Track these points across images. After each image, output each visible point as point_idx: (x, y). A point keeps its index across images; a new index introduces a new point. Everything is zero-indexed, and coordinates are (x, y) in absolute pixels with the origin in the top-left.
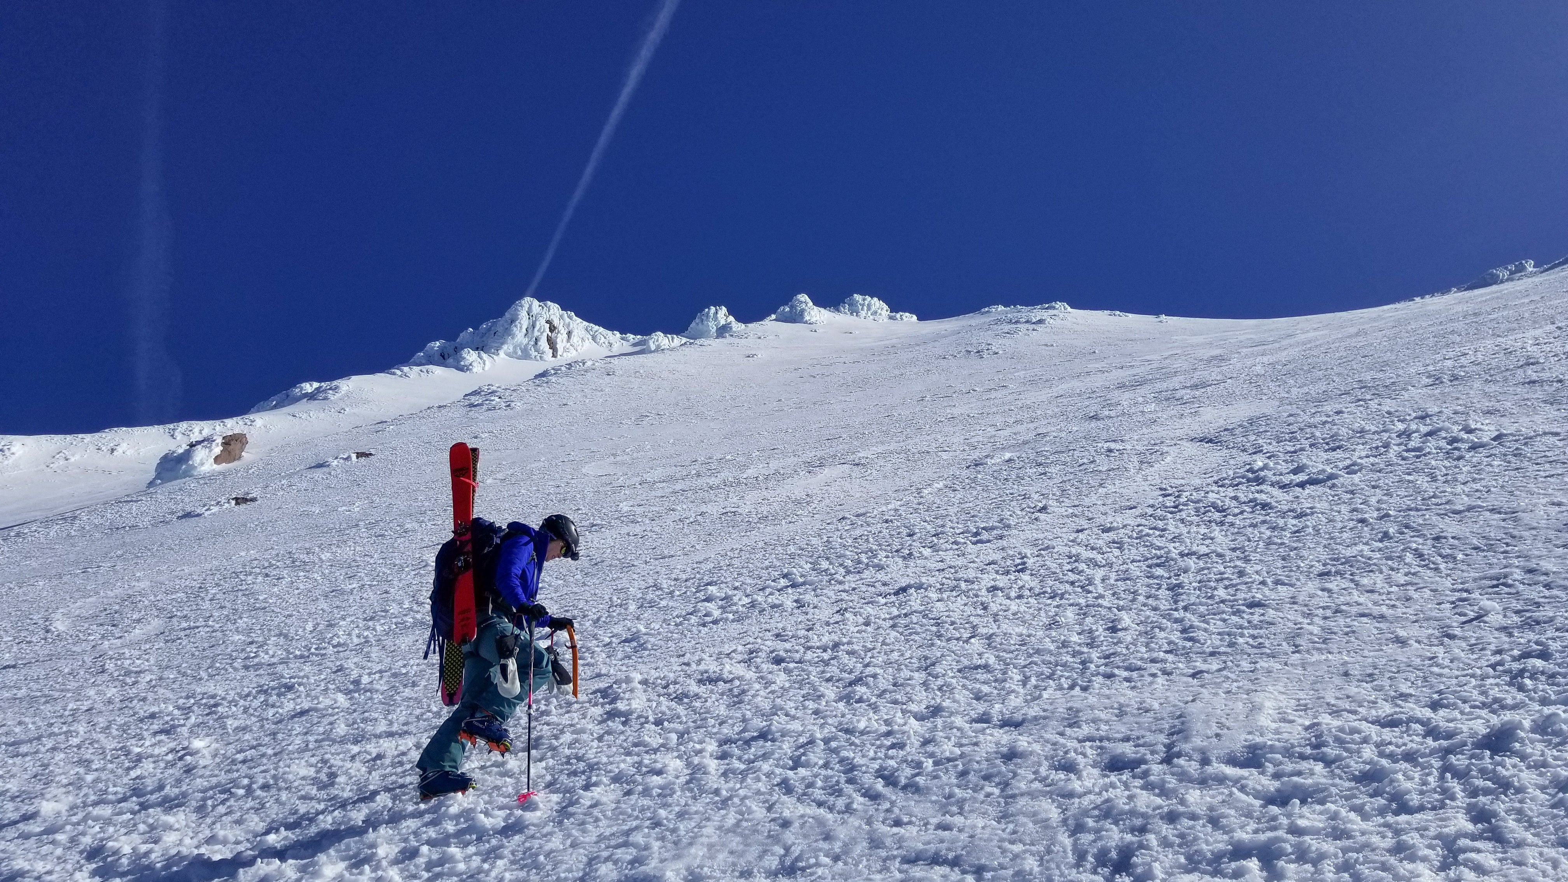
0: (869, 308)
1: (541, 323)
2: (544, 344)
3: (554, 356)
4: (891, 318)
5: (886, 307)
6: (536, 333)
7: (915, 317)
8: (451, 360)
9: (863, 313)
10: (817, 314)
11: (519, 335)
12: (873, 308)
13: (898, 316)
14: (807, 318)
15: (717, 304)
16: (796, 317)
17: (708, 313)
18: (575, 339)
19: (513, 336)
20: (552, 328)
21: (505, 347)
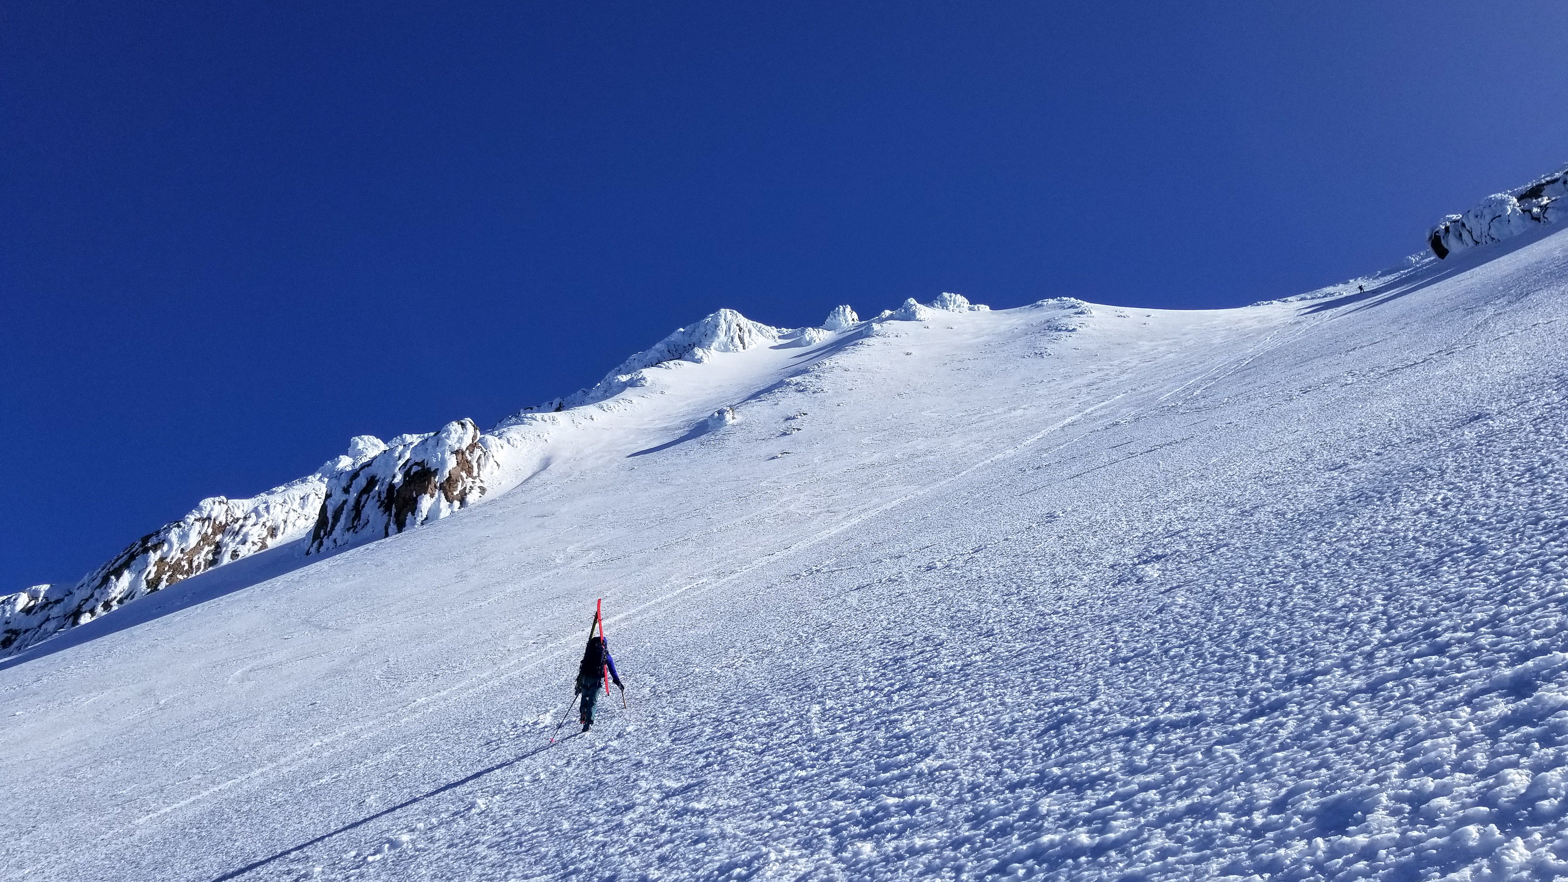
0: (955, 303)
1: (734, 326)
2: (737, 340)
3: (744, 348)
4: (970, 309)
5: (966, 301)
6: (732, 334)
7: (988, 307)
8: (687, 356)
9: (951, 307)
10: (923, 312)
11: (722, 337)
12: (958, 303)
13: (976, 307)
14: (918, 317)
15: (844, 303)
16: (910, 316)
17: (838, 311)
18: (753, 335)
19: (718, 337)
20: (740, 330)
21: (714, 344)
